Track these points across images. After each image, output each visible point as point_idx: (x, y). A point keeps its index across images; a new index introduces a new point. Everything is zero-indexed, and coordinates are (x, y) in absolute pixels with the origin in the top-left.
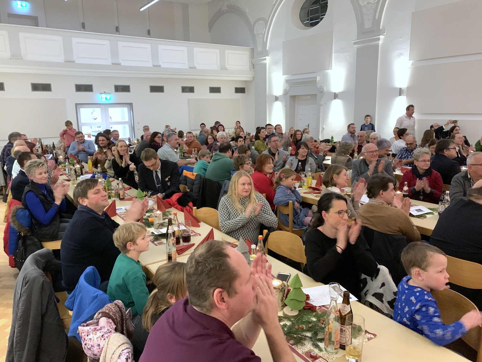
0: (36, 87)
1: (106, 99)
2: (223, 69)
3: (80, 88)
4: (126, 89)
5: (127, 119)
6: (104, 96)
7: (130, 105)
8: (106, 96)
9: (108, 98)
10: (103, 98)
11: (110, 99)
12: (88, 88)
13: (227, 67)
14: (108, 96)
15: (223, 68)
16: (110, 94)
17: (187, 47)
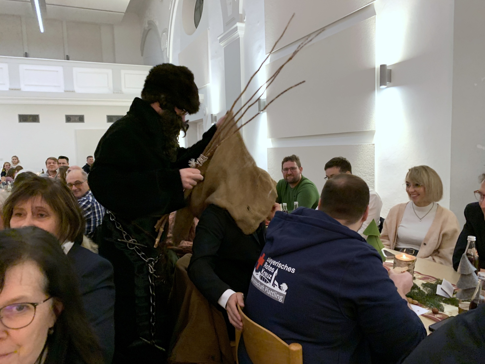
2: (116, 92)
13: (123, 89)
17: (62, 66)
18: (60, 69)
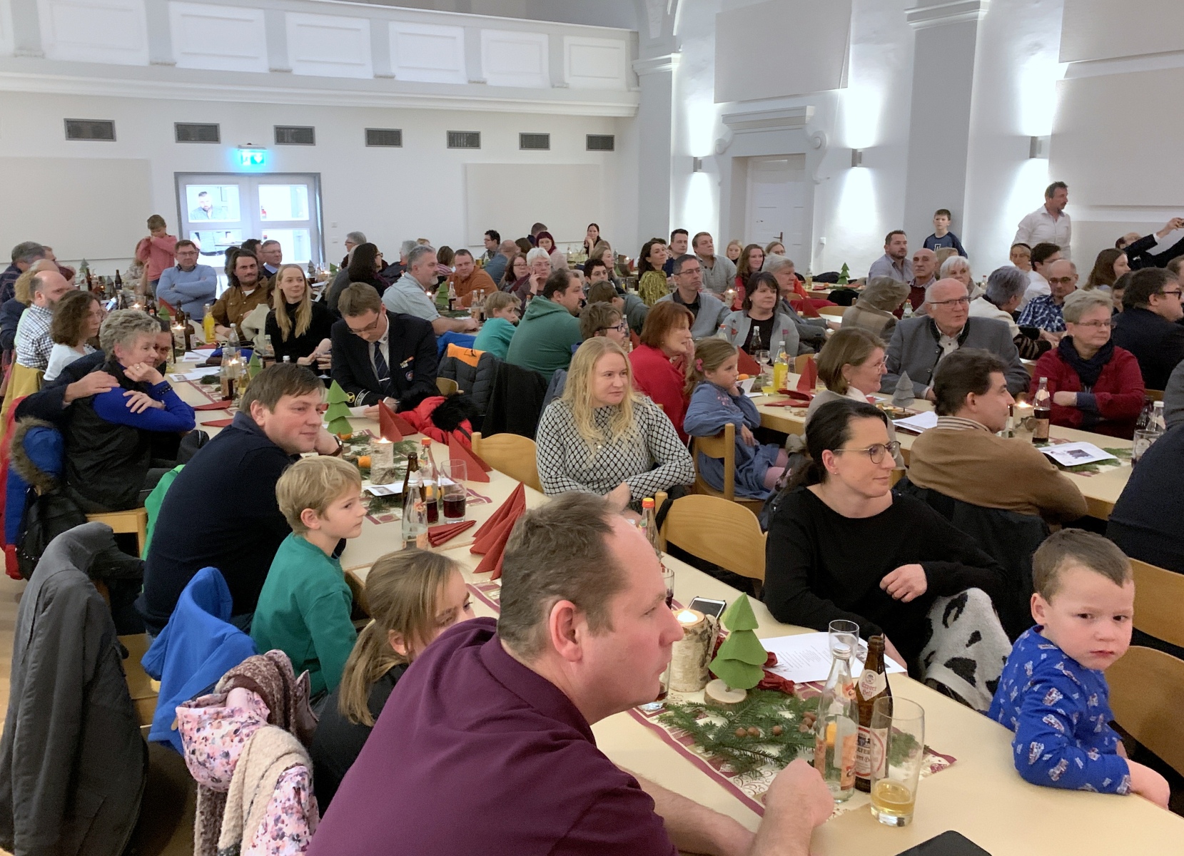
0: (76, 130)
1: (253, 161)
2: (556, 85)
3: (186, 133)
4: (303, 136)
5: (305, 215)
6: (247, 153)
7: (314, 179)
8: (252, 154)
9: (258, 159)
10: (246, 159)
11: (262, 162)
12: (208, 133)
13: (568, 79)
14: (259, 155)
15: (558, 83)
16: (264, 148)
17: (464, 27)
18: (458, 32)
